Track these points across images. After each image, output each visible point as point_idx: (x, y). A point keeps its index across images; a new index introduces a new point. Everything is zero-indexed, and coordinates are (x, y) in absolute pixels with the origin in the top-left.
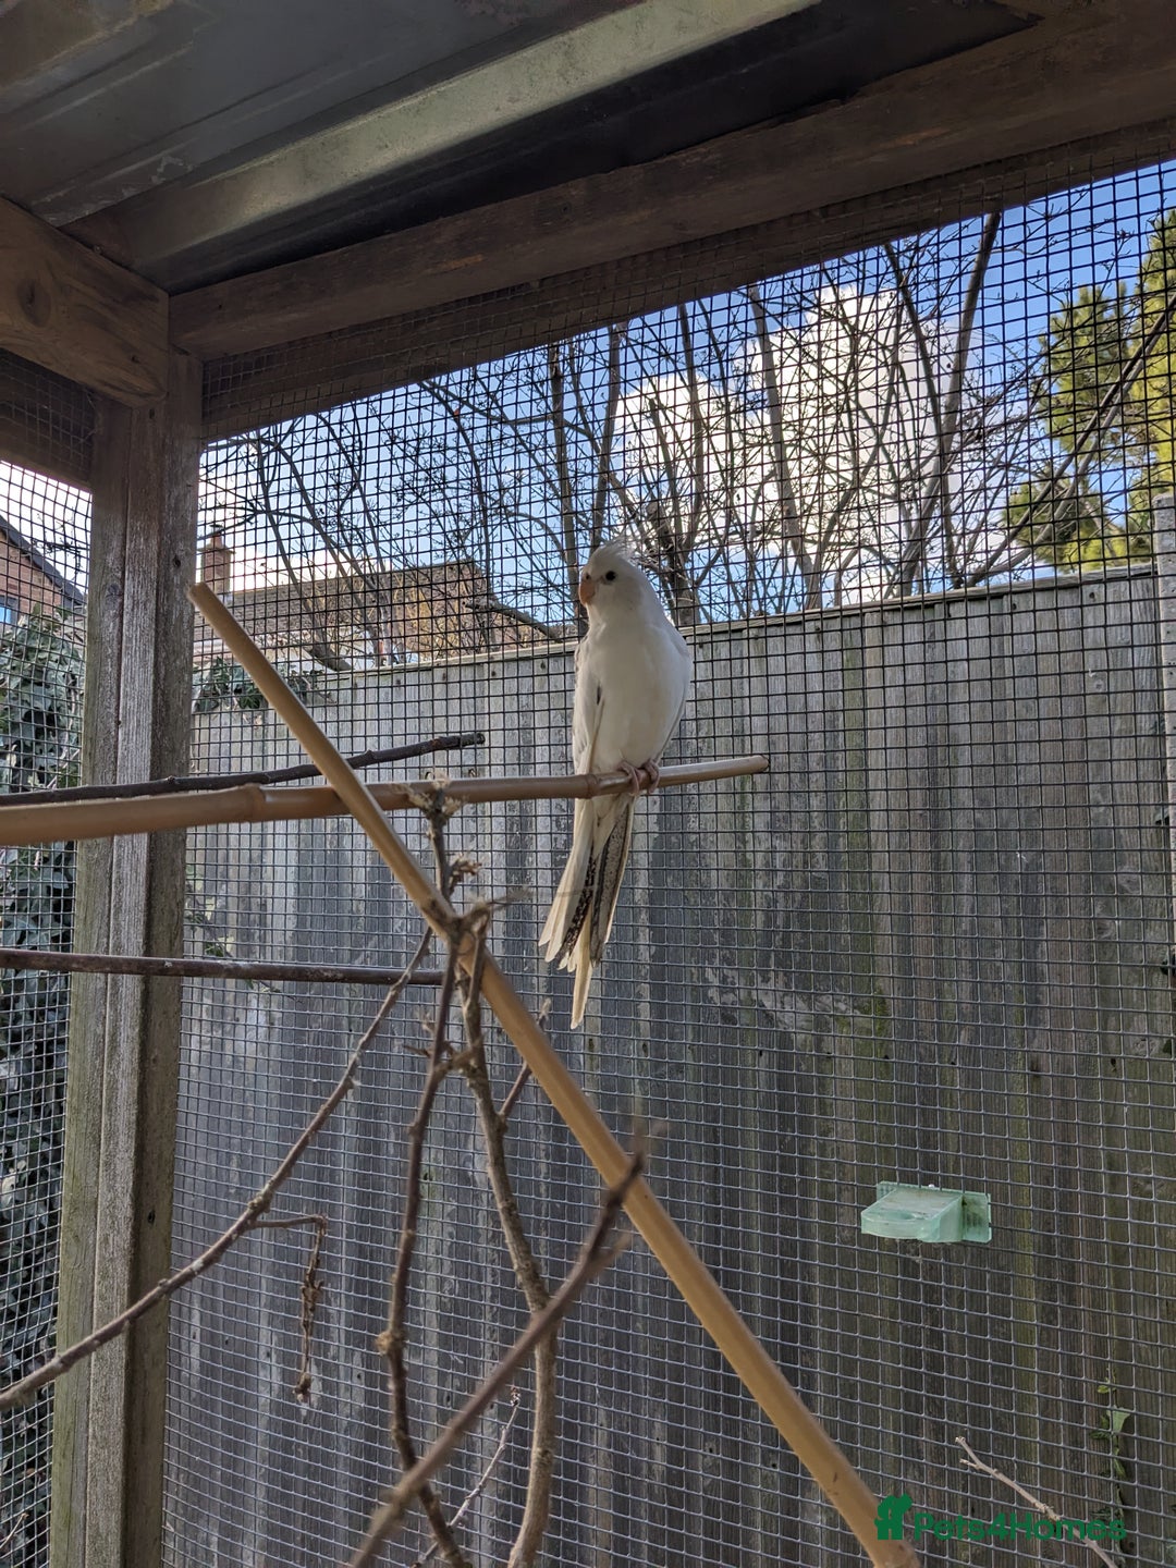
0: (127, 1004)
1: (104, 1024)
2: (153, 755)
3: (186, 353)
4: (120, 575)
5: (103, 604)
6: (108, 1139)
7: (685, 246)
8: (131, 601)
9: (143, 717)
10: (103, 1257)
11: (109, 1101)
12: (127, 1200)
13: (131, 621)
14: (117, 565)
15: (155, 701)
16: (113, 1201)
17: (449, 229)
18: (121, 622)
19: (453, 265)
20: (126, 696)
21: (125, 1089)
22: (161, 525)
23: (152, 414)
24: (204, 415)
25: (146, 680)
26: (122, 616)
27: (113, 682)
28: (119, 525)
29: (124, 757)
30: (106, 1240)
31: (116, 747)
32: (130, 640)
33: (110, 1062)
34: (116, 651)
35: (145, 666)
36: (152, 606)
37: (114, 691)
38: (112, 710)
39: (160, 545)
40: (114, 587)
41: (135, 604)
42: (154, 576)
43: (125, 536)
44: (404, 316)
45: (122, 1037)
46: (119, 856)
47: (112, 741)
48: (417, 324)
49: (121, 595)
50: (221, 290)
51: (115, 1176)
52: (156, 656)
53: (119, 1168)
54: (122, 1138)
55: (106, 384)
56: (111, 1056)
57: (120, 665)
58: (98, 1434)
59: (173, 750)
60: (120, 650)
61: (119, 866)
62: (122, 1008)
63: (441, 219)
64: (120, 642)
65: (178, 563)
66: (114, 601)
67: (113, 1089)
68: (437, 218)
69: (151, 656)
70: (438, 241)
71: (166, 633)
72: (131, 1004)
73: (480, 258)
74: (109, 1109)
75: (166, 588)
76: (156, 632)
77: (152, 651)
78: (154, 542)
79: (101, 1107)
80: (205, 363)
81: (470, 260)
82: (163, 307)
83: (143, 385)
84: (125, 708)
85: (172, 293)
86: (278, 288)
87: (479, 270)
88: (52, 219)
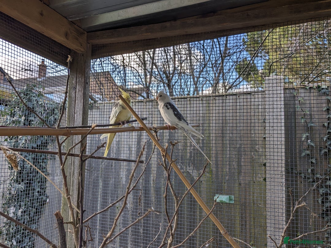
0: (76, 166)
1: (71, 170)
2: (82, 119)
3: (89, 43)
4: (76, 85)
5: (72, 90)
6: (72, 191)
7: (187, 35)
8: (78, 90)
9: (80, 112)
11: (72, 184)
12: (76, 202)
13: (78, 94)
14: (75, 83)
15: (83, 109)
17: (144, 28)
19: (145, 34)
20: (77, 108)
21: (76, 182)
22: (85, 76)
23: (83, 55)
24: (92, 55)
25: (81, 105)
26: (76, 93)
27: (74, 105)
28: (76, 75)
29: (76, 120)
31: (74, 118)
32: (78, 97)
33: (73, 177)
34: (75, 99)
35: (81, 102)
36: (83, 91)
37: (74, 107)
38: (74, 111)
39: (84, 80)
40: (74, 87)
41: (79, 91)
42: (83, 86)
43: (77, 78)
44: (133, 41)
45: (75, 172)
46: (75, 138)
47: (74, 116)
48: (136, 43)
49: (76, 89)
50: (99, 33)
51: (73, 198)
52: (83, 101)
54: (75, 191)
55: (76, 50)
56: (73, 176)
57: (75, 102)
58: (69, 246)
59: (86, 119)
60: (76, 99)
61: (75, 140)
62: (75, 167)
64: (76, 98)
65: (87, 83)
66: (74, 90)
67: (73, 182)
68: (142, 25)
69: (82, 101)
70: (142, 30)
71: (85, 97)
72: (77, 166)
73: (150, 34)
74: (72, 186)
75: (85, 88)
76: (84, 96)
77: (83, 100)
78: (83, 80)
79: (70, 185)
80: (92, 45)
81: (148, 34)
82: (86, 35)
83: (82, 50)
84: (77, 110)
85: (87, 32)
86: (110, 34)
87: (150, 36)
88: (70, 20)
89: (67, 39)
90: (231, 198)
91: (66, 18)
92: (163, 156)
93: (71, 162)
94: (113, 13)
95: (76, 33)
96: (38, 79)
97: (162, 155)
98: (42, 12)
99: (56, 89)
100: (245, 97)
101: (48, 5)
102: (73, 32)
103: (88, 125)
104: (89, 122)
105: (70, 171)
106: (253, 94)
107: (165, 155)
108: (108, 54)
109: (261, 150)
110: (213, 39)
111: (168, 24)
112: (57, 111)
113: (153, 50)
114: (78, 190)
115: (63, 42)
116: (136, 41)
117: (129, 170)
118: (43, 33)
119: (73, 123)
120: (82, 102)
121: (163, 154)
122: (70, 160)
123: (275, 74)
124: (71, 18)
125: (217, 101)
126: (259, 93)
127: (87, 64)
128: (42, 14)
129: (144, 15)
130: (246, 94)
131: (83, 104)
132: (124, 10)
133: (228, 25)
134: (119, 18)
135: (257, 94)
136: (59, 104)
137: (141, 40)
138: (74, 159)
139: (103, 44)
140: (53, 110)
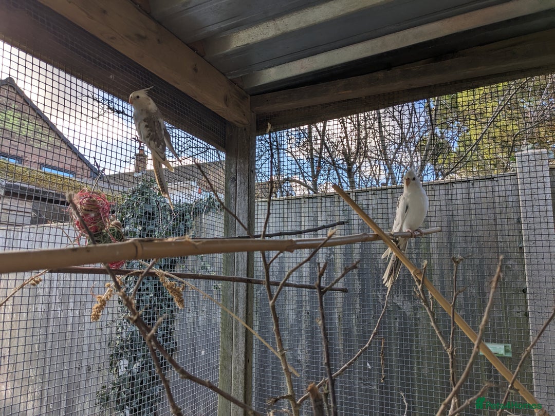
0: (241, 298)
1: (233, 304)
2: (248, 226)
3: (254, 112)
4: (235, 174)
5: (230, 183)
6: (236, 338)
8: (239, 182)
9: (244, 215)
10: (235, 373)
11: (236, 326)
12: (243, 355)
13: (239, 188)
15: (248, 210)
16: (238, 356)
17: (341, 83)
18: (236, 188)
19: (343, 92)
20: (238, 209)
22: (249, 161)
23: (245, 129)
24: (257, 129)
25: (245, 205)
26: (236, 186)
27: (234, 205)
28: (235, 161)
29: (238, 227)
30: (236, 367)
31: (235, 223)
32: (239, 193)
35: (245, 200)
36: (246, 184)
37: (234, 207)
39: (249, 166)
40: (234, 178)
41: (241, 183)
42: (247, 175)
43: (237, 164)
44: (321, 105)
45: (240, 307)
48: (326, 107)
49: (236, 180)
50: (268, 96)
51: (238, 348)
53: (240, 346)
54: (241, 338)
55: (237, 122)
57: (236, 200)
59: (252, 224)
60: (236, 196)
61: (237, 257)
63: (338, 80)
64: (236, 194)
65: (252, 171)
66: (234, 182)
67: (237, 323)
68: (336, 80)
70: (338, 86)
73: (351, 91)
74: (236, 329)
75: (250, 179)
76: (248, 191)
77: (247, 196)
78: (247, 166)
79: (233, 328)
80: (257, 115)
81: (348, 92)
82: (249, 100)
83: (245, 121)
84: (238, 213)
85: (251, 95)
86: (286, 96)
87: (350, 94)
88: (229, 77)
89: (228, 106)
90: (508, 348)
91: (225, 75)
92: (419, 281)
93: (232, 292)
94: (293, 65)
95: (237, 97)
96: (136, 175)
97: (415, 280)
98: (195, 65)
99: (182, 185)
100: (482, 184)
101: (202, 57)
102: (235, 96)
103: (256, 234)
104: (256, 230)
105: (232, 306)
106: (496, 179)
107: (421, 280)
108: (282, 127)
109: (516, 267)
110: (456, 93)
111: (380, 75)
112: (189, 216)
113: (341, 118)
114: (244, 335)
115: (220, 111)
116: (326, 104)
117: (299, 303)
118: (196, 97)
119: (233, 232)
120: (247, 200)
121: (416, 277)
122: (232, 289)
123: (531, 147)
124: (231, 75)
125: (437, 193)
126: (506, 178)
127: (252, 143)
128: (196, 70)
129: (342, 64)
130: (484, 179)
131: (248, 203)
132: (311, 58)
133: (482, 70)
134: (303, 71)
135: (503, 178)
136: (191, 205)
137: (335, 102)
138: (237, 286)
139: (274, 112)
140: (183, 214)
